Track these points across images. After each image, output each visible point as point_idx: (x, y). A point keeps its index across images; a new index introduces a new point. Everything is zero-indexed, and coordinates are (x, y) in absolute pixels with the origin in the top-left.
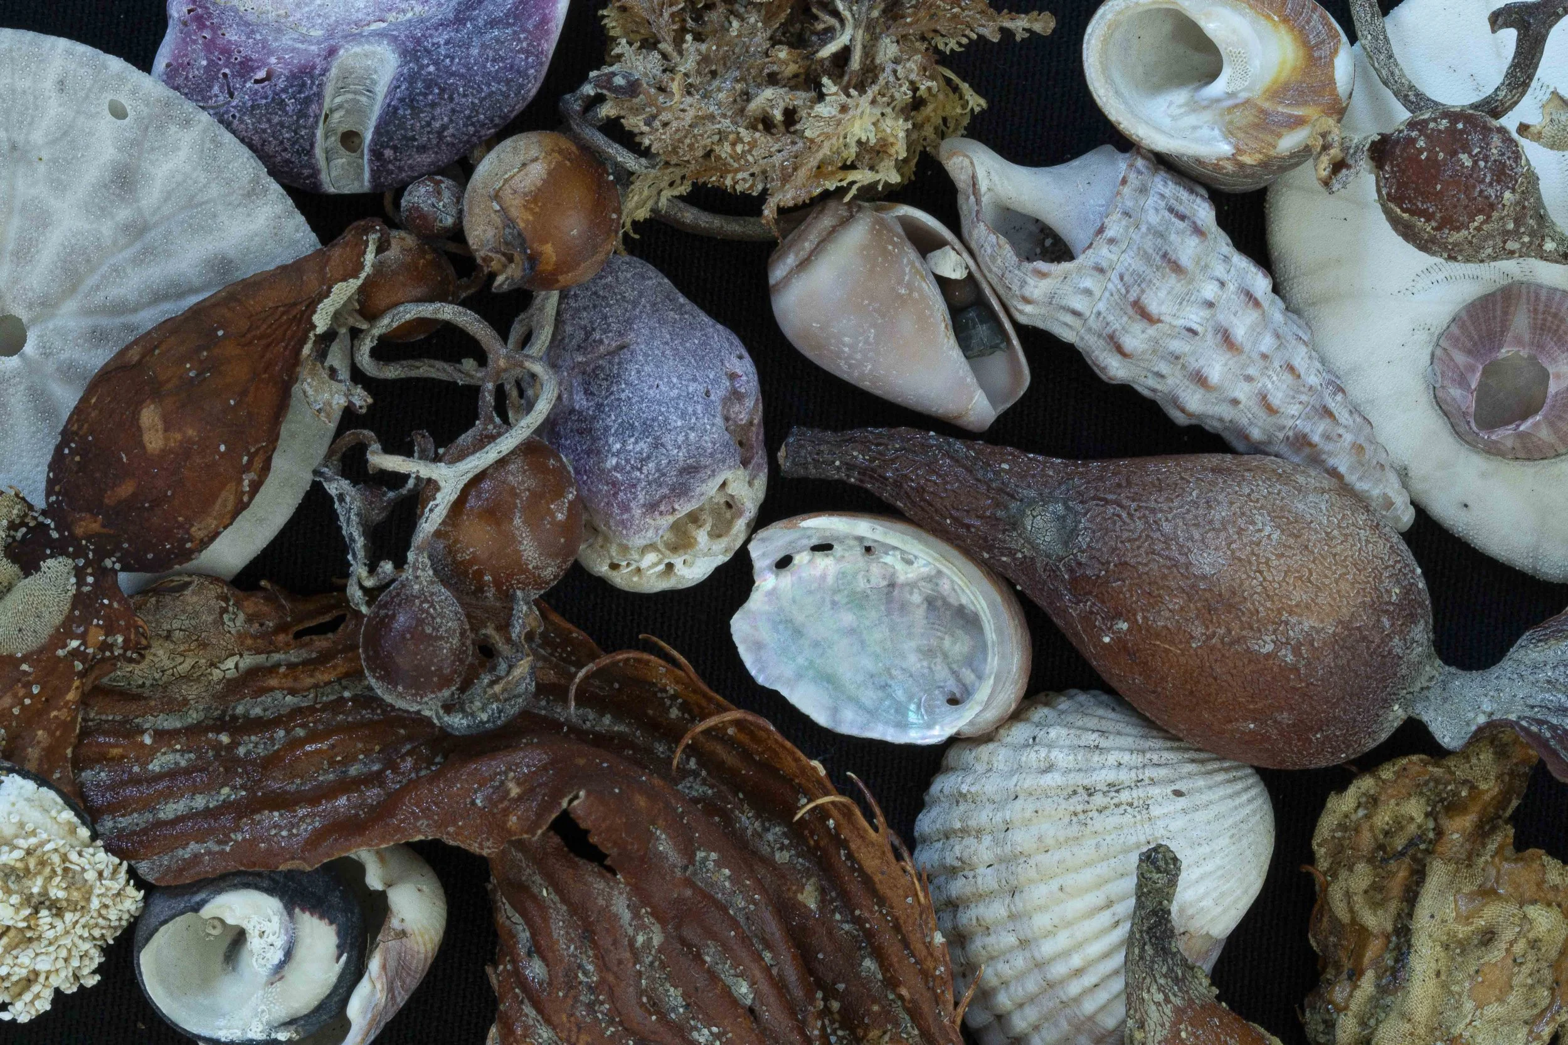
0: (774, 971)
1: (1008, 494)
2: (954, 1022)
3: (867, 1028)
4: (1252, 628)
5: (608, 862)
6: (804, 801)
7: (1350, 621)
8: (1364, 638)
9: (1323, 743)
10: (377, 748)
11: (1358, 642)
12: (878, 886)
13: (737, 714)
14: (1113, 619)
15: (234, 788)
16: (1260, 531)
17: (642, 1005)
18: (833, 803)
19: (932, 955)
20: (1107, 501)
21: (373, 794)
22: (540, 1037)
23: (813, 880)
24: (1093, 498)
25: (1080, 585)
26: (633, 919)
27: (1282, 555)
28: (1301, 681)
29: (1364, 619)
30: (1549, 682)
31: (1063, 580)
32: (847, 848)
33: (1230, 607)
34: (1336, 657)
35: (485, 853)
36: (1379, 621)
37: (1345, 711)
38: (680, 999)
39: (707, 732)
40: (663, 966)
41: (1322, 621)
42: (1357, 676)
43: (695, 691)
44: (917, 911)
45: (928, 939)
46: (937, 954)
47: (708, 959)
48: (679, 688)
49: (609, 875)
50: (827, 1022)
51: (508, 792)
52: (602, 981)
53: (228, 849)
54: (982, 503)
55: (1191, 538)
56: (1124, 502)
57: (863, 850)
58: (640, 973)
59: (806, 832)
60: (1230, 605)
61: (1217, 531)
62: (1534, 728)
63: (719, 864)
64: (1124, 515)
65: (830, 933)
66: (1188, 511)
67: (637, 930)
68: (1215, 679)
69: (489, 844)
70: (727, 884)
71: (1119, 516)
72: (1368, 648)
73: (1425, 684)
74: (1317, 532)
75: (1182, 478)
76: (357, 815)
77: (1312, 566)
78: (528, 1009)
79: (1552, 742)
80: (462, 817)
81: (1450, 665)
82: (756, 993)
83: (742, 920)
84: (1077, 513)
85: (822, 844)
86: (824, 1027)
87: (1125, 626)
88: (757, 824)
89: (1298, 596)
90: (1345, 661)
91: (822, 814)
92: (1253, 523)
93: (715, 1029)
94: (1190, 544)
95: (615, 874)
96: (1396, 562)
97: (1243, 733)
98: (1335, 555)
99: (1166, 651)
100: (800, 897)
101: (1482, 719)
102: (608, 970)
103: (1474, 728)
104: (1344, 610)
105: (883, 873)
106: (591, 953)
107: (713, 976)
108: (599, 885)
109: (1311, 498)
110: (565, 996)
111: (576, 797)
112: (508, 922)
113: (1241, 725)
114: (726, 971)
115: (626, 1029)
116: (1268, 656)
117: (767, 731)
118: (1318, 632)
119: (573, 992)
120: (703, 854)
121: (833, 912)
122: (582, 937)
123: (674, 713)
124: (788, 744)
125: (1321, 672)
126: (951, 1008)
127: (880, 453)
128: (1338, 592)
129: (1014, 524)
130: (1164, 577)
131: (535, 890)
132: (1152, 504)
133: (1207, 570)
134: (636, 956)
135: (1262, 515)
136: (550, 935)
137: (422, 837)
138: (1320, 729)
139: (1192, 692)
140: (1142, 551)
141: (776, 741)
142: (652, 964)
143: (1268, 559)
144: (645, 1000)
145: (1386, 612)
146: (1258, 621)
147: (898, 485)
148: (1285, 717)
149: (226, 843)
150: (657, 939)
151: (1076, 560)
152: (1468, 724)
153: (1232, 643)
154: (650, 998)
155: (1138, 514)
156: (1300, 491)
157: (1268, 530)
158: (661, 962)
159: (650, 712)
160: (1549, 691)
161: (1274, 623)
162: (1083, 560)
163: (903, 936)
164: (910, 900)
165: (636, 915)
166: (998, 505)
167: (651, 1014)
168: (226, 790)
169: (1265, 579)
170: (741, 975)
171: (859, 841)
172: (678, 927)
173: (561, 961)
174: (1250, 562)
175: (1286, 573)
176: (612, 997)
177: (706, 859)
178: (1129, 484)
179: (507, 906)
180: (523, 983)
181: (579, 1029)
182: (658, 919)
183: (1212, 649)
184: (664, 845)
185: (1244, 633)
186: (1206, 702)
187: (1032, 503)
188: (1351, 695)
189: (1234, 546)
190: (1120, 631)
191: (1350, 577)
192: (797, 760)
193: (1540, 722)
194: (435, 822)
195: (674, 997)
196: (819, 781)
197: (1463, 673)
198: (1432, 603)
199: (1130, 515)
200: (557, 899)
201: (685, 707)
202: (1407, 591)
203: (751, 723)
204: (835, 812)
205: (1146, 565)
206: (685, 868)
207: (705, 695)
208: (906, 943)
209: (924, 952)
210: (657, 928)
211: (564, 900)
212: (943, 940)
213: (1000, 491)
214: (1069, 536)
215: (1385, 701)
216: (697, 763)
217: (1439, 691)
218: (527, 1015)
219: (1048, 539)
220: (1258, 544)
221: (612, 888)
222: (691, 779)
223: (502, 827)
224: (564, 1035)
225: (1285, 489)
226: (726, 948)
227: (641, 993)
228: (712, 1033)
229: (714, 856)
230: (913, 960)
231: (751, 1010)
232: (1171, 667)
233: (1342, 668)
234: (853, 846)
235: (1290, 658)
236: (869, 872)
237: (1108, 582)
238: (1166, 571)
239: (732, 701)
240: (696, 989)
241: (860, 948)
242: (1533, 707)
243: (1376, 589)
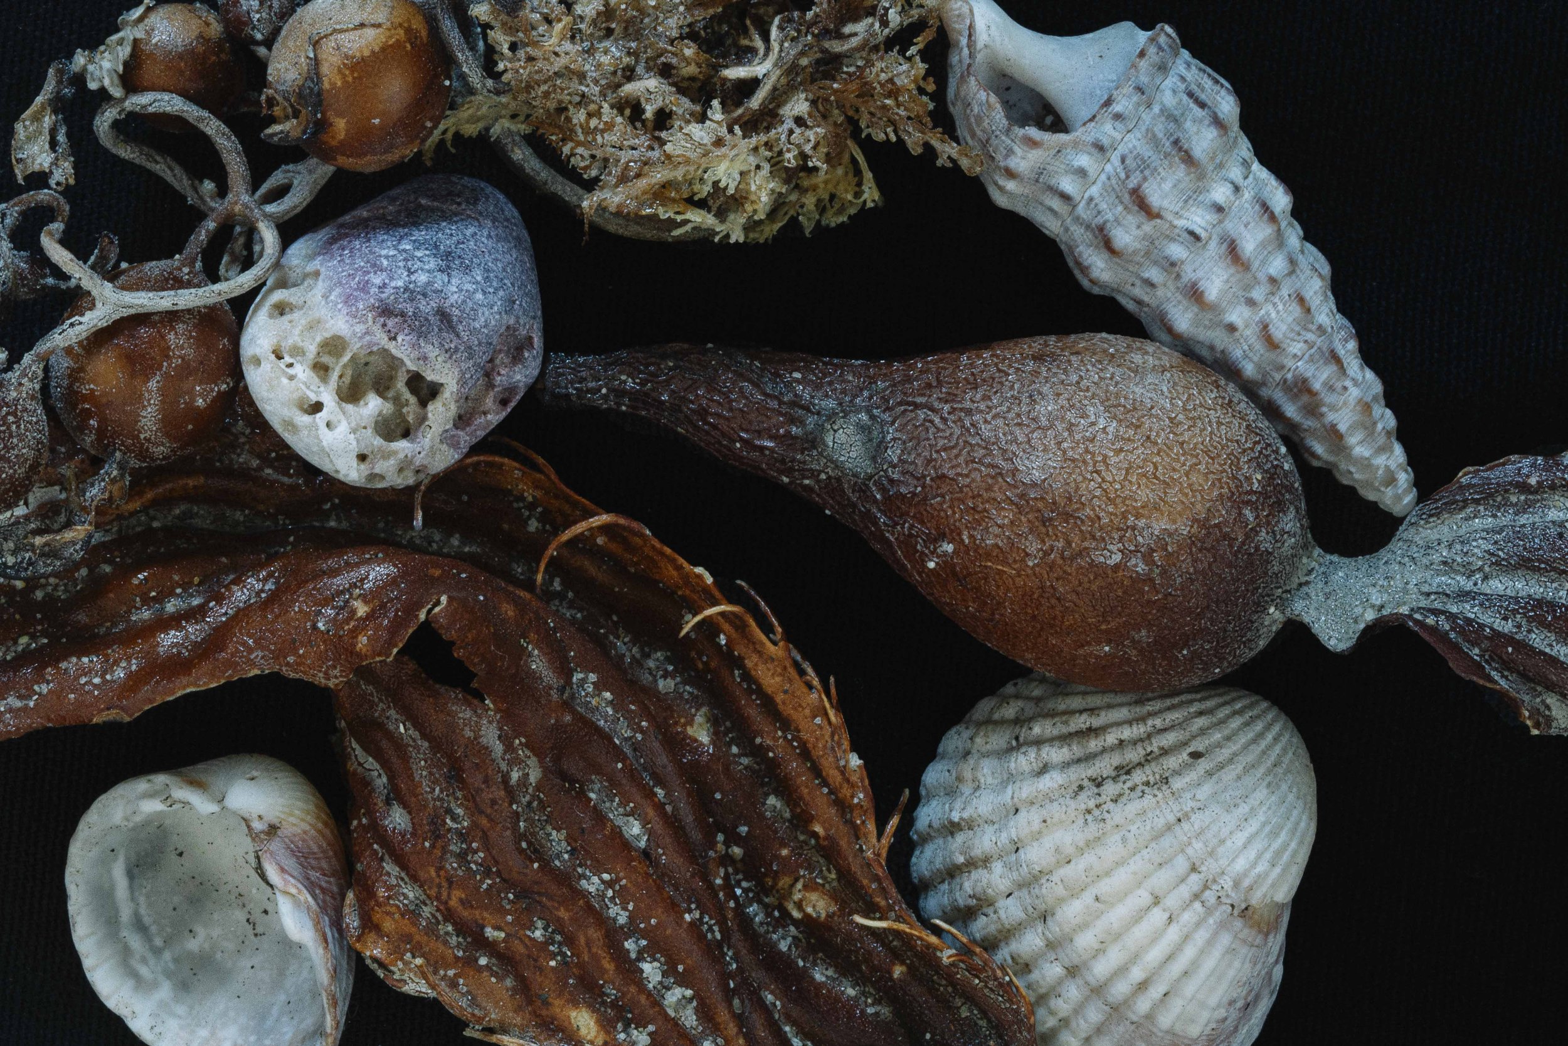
0: (669, 808)
1: (803, 407)
2: (879, 855)
3: (776, 876)
4: (1094, 537)
5: (475, 685)
6: (688, 617)
7: (1207, 519)
8: (1225, 536)
9: (1192, 660)
10: (196, 580)
11: (1218, 541)
12: (781, 707)
13: (604, 518)
14: (935, 541)
15: (33, 637)
16: (1093, 424)
17: (522, 851)
18: (722, 614)
19: (848, 781)
20: (917, 406)
21: (194, 631)
22: (406, 897)
23: (704, 710)
24: (900, 404)
25: (894, 504)
26: (505, 752)
27: (1121, 450)
28: (1157, 592)
29: (1222, 514)
30: (1445, 563)
31: (875, 501)
32: (741, 666)
33: (1067, 516)
34: (1195, 561)
35: (331, 684)
36: (1240, 514)
37: (1211, 620)
38: (564, 844)
39: (572, 542)
40: (542, 806)
41: (1174, 522)
42: (1223, 580)
43: (556, 497)
44: (828, 730)
45: (842, 763)
46: (854, 778)
47: (593, 796)
48: (538, 494)
49: (476, 702)
50: (730, 870)
51: (353, 612)
52: (475, 825)
53: (32, 704)
54: (774, 421)
55: (1015, 441)
56: (936, 405)
57: (761, 667)
58: (517, 813)
59: (693, 654)
60: (1067, 514)
61: (1044, 429)
62: (1431, 620)
63: (599, 687)
64: (937, 420)
65: (727, 769)
66: (1009, 410)
67: (511, 764)
68: (1058, 599)
69: (336, 672)
70: (610, 711)
71: (931, 422)
72: (1231, 546)
73: (1304, 579)
74: (1160, 420)
75: (999, 371)
76: (179, 653)
77: (1157, 459)
78: (389, 867)
79: (1452, 635)
80: (302, 645)
81: (1332, 553)
82: (651, 833)
83: (627, 750)
84: (883, 424)
85: (713, 664)
86: (727, 874)
87: (949, 548)
88: (635, 650)
89: (1144, 494)
90: (1206, 565)
91: (709, 628)
92: (1084, 416)
93: (606, 876)
94: (1014, 448)
95: (483, 700)
96: (1256, 443)
97: (1097, 657)
98: (1182, 444)
99: (1000, 573)
100: (690, 731)
101: (1370, 616)
102: (481, 812)
103: (1362, 626)
104: (1199, 506)
105: (785, 692)
106: (459, 794)
107: (600, 818)
108: (465, 714)
109: (1150, 379)
110: (433, 846)
111: (438, 603)
112: (360, 769)
113: (1094, 649)
114: (615, 812)
115: (504, 880)
116: (1117, 567)
117: (643, 535)
118: (1170, 535)
119: (440, 843)
120: (581, 676)
121: (729, 745)
122: (448, 778)
123: (533, 525)
124: (668, 551)
125: (1179, 580)
126: (874, 840)
127: (652, 374)
128: (1190, 485)
129: (813, 442)
130: (989, 489)
131: (392, 727)
132: (968, 404)
133: (1037, 475)
134: (511, 794)
135: (1094, 405)
136: (411, 777)
137: (257, 672)
138: (1186, 645)
139: (1034, 617)
140: (961, 460)
141: (653, 547)
142: (529, 803)
143: (1105, 457)
144: (524, 845)
145: (1248, 503)
146: (1101, 529)
147: (675, 409)
148: (1143, 635)
149: (29, 697)
150: (534, 776)
151: (887, 477)
152: (1356, 621)
153: (1073, 558)
154: (529, 843)
155: (952, 417)
156: (1136, 372)
157: (1102, 423)
158: (540, 801)
159: (506, 526)
160: (1446, 573)
161: (1119, 529)
162: (896, 477)
163: (813, 763)
164: (818, 720)
165: (509, 748)
166: (792, 420)
167: (533, 862)
168: (24, 640)
169: (1104, 480)
170: (631, 814)
171: (755, 658)
172: (557, 760)
173: (425, 807)
174: (1084, 462)
175: (1127, 470)
176: (487, 846)
177: (583, 681)
178: (940, 383)
179: (359, 751)
180: (383, 838)
181: (450, 883)
182: (532, 750)
183: (1052, 566)
184: (538, 663)
185: (1086, 544)
186: (1052, 626)
187: (832, 417)
188: (1217, 602)
189: (1065, 445)
190: (945, 554)
191: (1202, 467)
192: (679, 568)
193: (1436, 612)
194: (272, 652)
195: (557, 840)
196: (706, 590)
197: (1346, 560)
198: (1303, 485)
199: (944, 420)
200: (416, 734)
201: (543, 519)
202: (1271, 475)
203: (624, 528)
204: (726, 627)
205: (967, 476)
206: (562, 690)
207: (567, 499)
208: (816, 771)
209: (839, 778)
210: (533, 762)
211: (424, 736)
212: (860, 762)
213: (794, 404)
214: (877, 450)
215: (1258, 604)
216: (562, 583)
217: (1320, 585)
218: (388, 874)
219: (853, 455)
220: (1092, 440)
221: (479, 717)
222: (557, 602)
223: (351, 651)
224: (433, 892)
225: (1118, 372)
226: (613, 782)
227: (519, 837)
228: (603, 881)
229: (593, 677)
230: (825, 790)
231: (646, 854)
232: (1008, 590)
233: (1203, 572)
234: (749, 664)
235: (1141, 568)
236: (769, 691)
237: (925, 499)
238: (990, 481)
239: (597, 504)
240: (583, 830)
241: (763, 785)
242: (1428, 594)
243: (1234, 478)
